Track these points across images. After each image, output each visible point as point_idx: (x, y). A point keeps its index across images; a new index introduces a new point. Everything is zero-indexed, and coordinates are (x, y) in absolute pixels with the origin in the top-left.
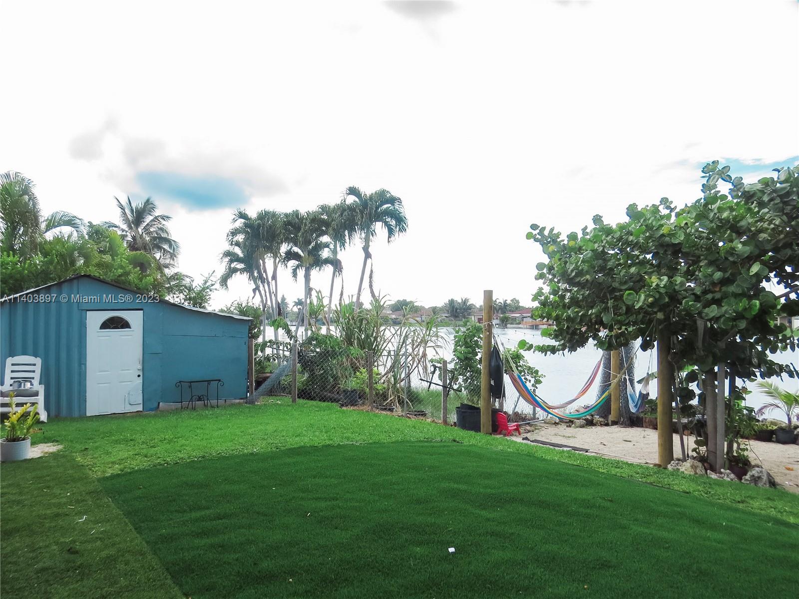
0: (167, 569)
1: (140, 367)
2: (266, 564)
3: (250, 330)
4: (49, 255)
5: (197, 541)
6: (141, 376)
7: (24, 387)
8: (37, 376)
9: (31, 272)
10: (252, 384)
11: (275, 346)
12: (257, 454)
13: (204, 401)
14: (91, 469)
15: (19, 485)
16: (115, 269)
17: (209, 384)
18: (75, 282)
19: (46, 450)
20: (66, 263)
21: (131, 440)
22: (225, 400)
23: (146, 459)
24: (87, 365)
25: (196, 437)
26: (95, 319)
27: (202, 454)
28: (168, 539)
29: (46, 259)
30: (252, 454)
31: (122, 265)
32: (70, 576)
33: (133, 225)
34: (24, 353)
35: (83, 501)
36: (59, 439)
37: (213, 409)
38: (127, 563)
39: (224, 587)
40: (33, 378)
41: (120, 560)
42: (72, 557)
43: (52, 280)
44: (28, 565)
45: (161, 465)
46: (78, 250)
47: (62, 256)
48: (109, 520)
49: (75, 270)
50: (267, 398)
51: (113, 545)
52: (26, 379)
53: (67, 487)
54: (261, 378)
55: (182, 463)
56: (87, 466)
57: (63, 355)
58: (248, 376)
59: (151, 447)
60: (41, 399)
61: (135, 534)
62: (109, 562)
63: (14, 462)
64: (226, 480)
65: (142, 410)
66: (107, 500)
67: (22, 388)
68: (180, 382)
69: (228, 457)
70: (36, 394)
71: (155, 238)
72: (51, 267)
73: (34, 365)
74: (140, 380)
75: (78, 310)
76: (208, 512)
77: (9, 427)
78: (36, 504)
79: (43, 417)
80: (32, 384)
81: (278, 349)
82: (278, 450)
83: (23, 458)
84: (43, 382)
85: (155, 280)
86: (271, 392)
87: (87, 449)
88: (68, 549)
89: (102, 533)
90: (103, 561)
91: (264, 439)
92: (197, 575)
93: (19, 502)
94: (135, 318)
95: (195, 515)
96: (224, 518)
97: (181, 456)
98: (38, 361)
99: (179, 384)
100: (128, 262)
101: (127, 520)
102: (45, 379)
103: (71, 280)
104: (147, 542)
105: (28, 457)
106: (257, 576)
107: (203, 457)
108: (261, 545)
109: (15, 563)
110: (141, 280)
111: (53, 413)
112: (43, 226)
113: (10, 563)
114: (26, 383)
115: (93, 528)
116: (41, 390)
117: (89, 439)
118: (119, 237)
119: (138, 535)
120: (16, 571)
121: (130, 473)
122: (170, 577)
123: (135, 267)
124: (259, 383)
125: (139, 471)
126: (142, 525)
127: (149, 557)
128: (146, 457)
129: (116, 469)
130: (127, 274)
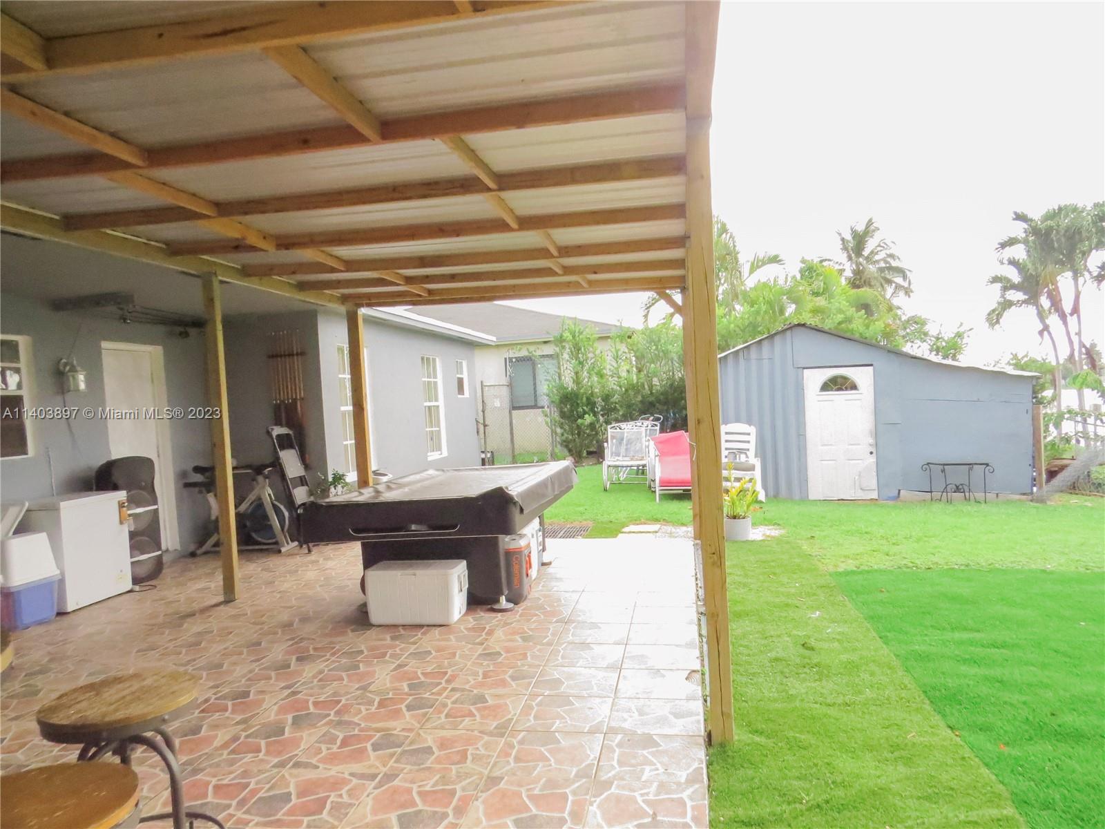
0: (925, 692)
1: (871, 441)
2: (1070, 719)
3: (1035, 393)
4: (757, 304)
5: (963, 668)
6: (875, 452)
7: (740, 459)
8: (752, 447)
9: (738, 326)
10: (1040, 474)
11: (1079, 419)
12: (1052, 573)
13: (964, 492)
14: (820, 561)
15: (743, 567)
16: (834, 314)
17: (970, 469)
18: (788, 333)
19: (768, 533)
20: (774, 312)
21: (866, 533)
22: (997, 494)
23: (887, 557)
24: (807, 436)
25: (955, 539)
26: (814, 379)
27: (964, 561)
28: (923, 658)
29: (753, 309)
30: (1044, 571)
31: (840, 309)
32: (806, 673)
33: (853, 255)
34: (738, 420)
35: (814, 594)
36: (781, 522)
37: (978, 504)
38: (872, 674)
39: (1006, 732)
40: (748, 450)
41: (863, 669)
42: (807, 653)
43: (761, 333)
44: (761, 652)
45: (908, 568)
46: (787, 293)
47: (770, 303)
48: (846, 622)
49: (786, 319)
50: (1066, 497)
51: (854, 650)
52: (741, 451)
53: (795, 576)
54: (1056, 466)
55: (937, 569)
56: (816, 556)
57: (779, 423)
58: (1034, 463)
59: (894, 544)
60: (757, 474)
61: (880, 643)
62: (851, 668)
63: (736, 542)
64: (1003, 600)
65: (877, 498)
66: (842, 599)
67: (738, 460)
68: (928, 464)
69: (1003, 570)
70: (752, 468)
71: (881, 270)
72: (759, 319)
73: (749, 434)
74: (872, 459)
75: (794, 368)
76: (977, 635)
77: (729, 502)
78: (763, 590)
79: (762, 496)
80: (747, 457)
81: (1085, 422)
82: (1088, 571)
83: (745, 539)
84: (759, 455)
85: (887, 325)
86: (1073, 488)
87: (813, 537)
88: (802, 643)
89: (839, 633)
90: (844, 665)
91: (1063, 553)
92: (965, 708)
93: (745, 585)
94: (863, 377)
95: (957, 635)
96: (1003, 647)
97: (935, 560)
98: (752, 430)
99: (927, 466)
100: (848, 304)
101: (869, 626)
102: (761, 452)
103: (784, 331)
104: (897, 656)
105: (750, 539)
106: (1056, 731)
107: (967, 566)
108: (1062, 692)
109: (746, 647)
110: (867, 327)
111: (771, 493)
112: (746, 270)
113: (741, 646)
114: (741, 455)
115: (829, 627)
116: (757, 463)
117: (815, 526)
118: (836, 273)
119: (884, 646)
120: (749, 655)
121: (868, 572)
122: (928, 702)
123: (858, 311)
124: (1052, 474)
125: (880, 571)
126: (888, 634)
127: (900, 674)
128: (887, 555)
129: (850, 565)
130: (848, 320)
